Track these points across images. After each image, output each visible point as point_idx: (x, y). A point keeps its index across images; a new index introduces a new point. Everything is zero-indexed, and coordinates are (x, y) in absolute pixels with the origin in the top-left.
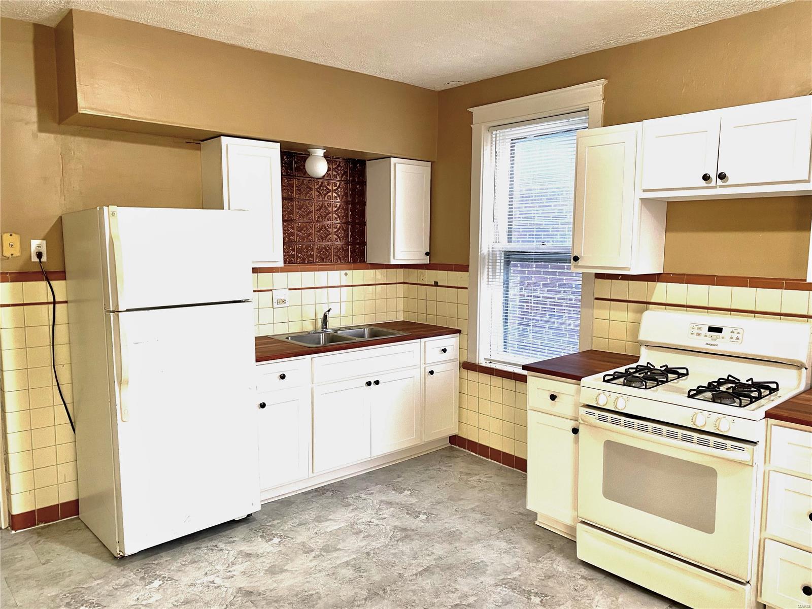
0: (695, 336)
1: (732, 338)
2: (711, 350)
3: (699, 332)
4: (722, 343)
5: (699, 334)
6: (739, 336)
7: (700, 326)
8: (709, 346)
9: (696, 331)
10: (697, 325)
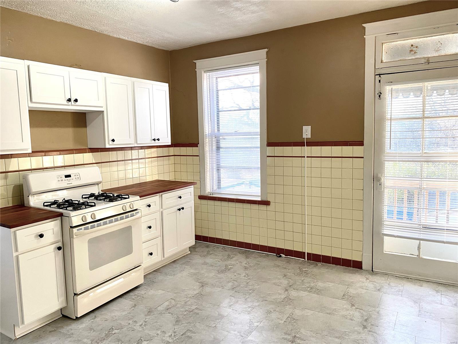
0: (60, 181)
1: (76, 178)
2: (71, 186)
3: (62, 179)
4: (73, 182)
5: (62, 180)
6: (79, 177)
7: (61, 176)
8: (69, 184)
9: (60, 179)
10: (59, 176)
